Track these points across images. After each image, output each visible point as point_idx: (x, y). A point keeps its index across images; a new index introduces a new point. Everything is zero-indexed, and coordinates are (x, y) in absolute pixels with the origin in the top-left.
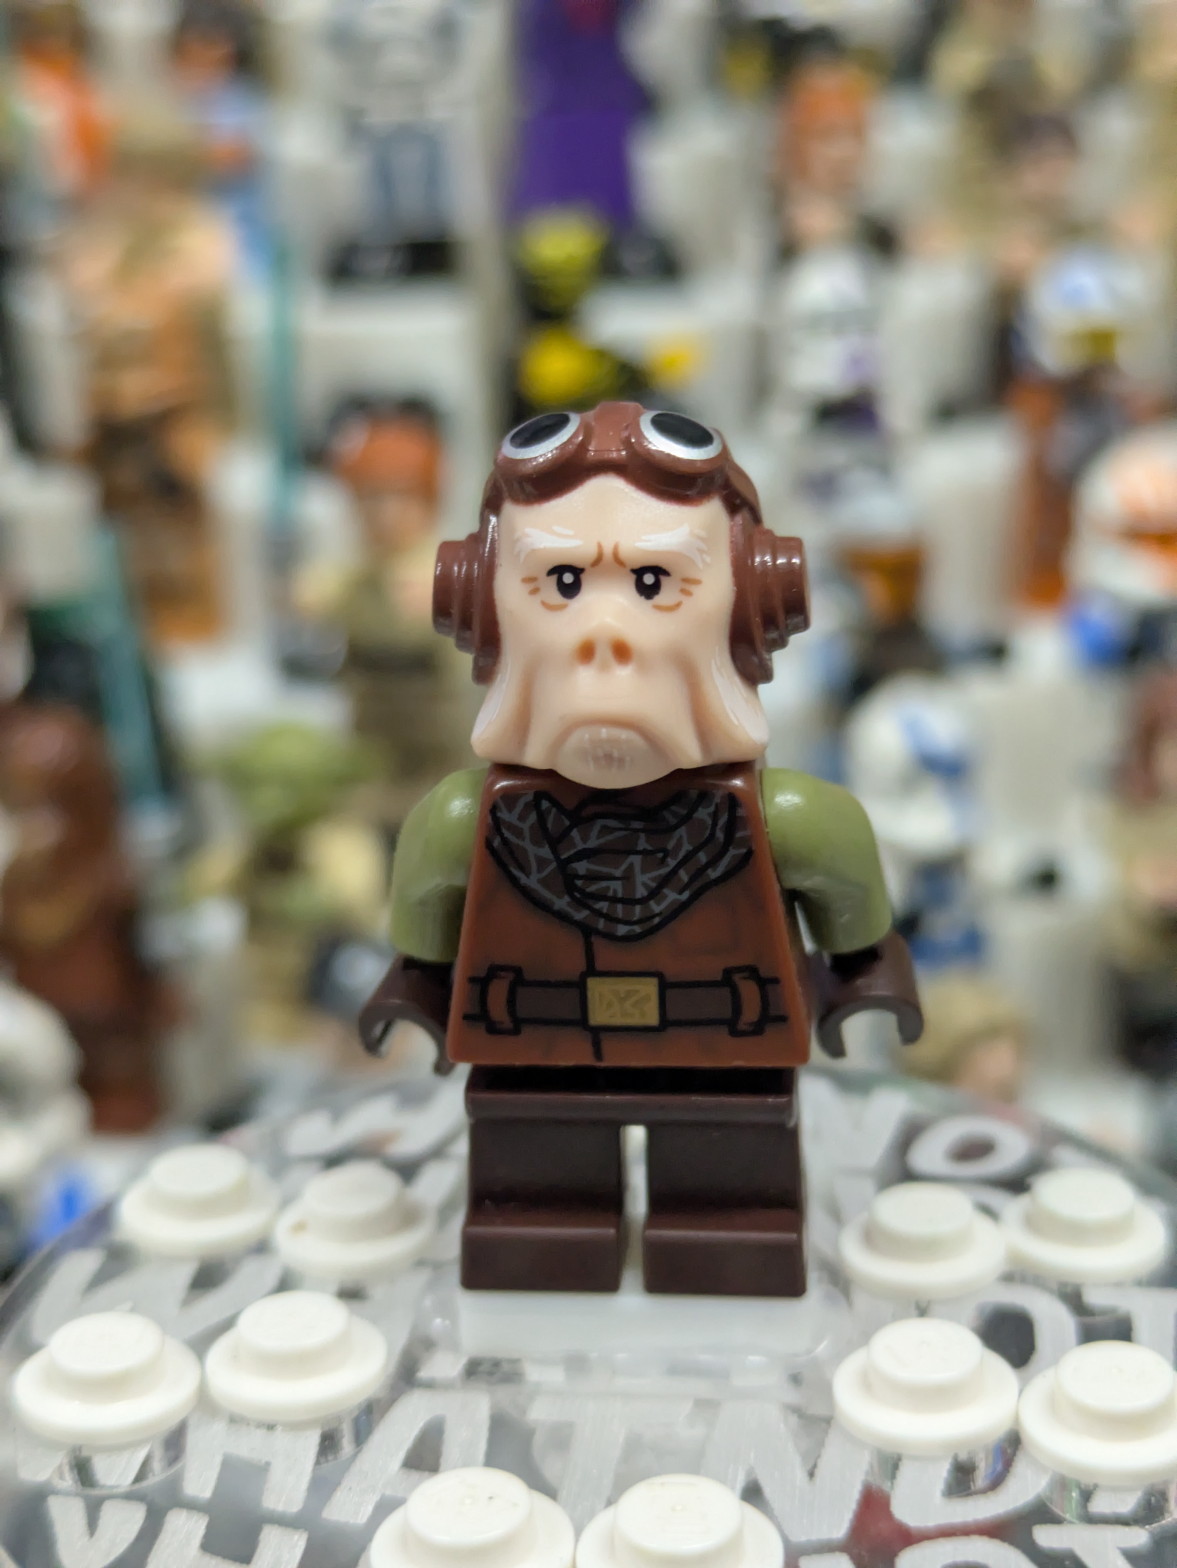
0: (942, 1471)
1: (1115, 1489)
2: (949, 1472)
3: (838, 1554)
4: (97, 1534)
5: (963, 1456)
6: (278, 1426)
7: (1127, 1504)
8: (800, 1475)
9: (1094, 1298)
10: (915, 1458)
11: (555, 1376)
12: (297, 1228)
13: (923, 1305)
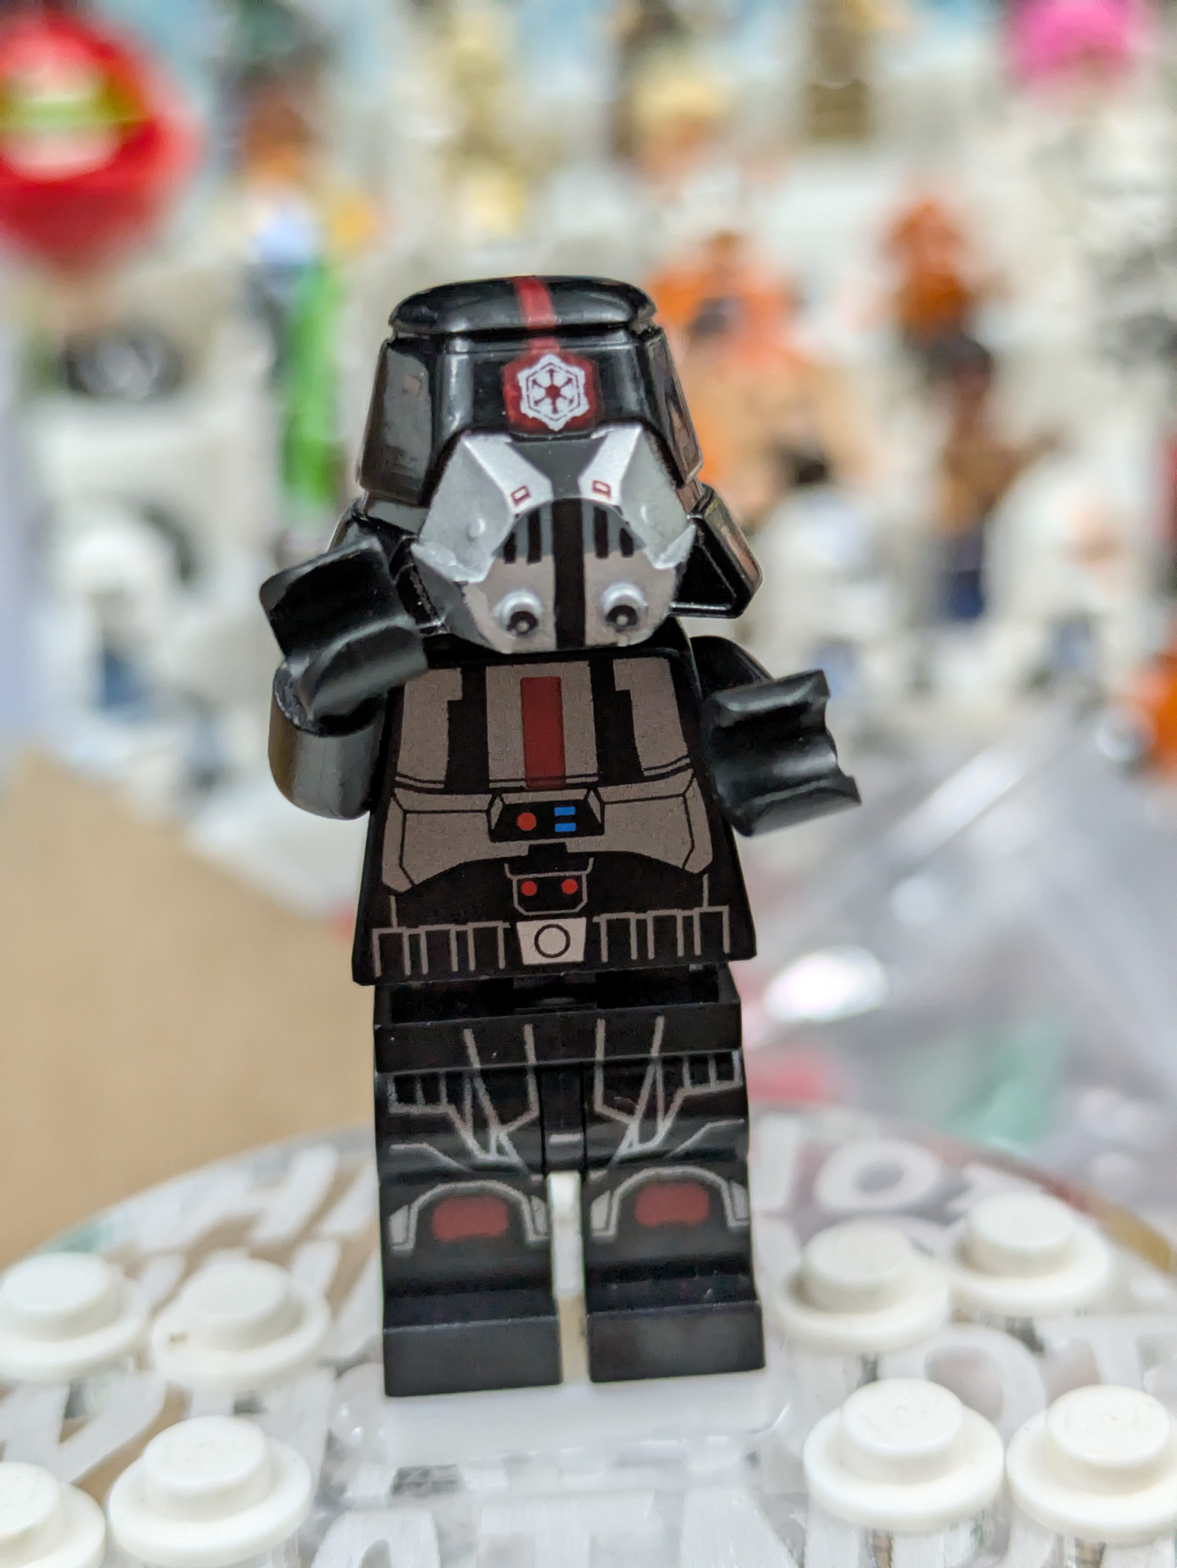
8: (787, 1565)
10: (909, 1535)
11: (494, 1482)
12: (176, 1339)
13: (871, 1358)
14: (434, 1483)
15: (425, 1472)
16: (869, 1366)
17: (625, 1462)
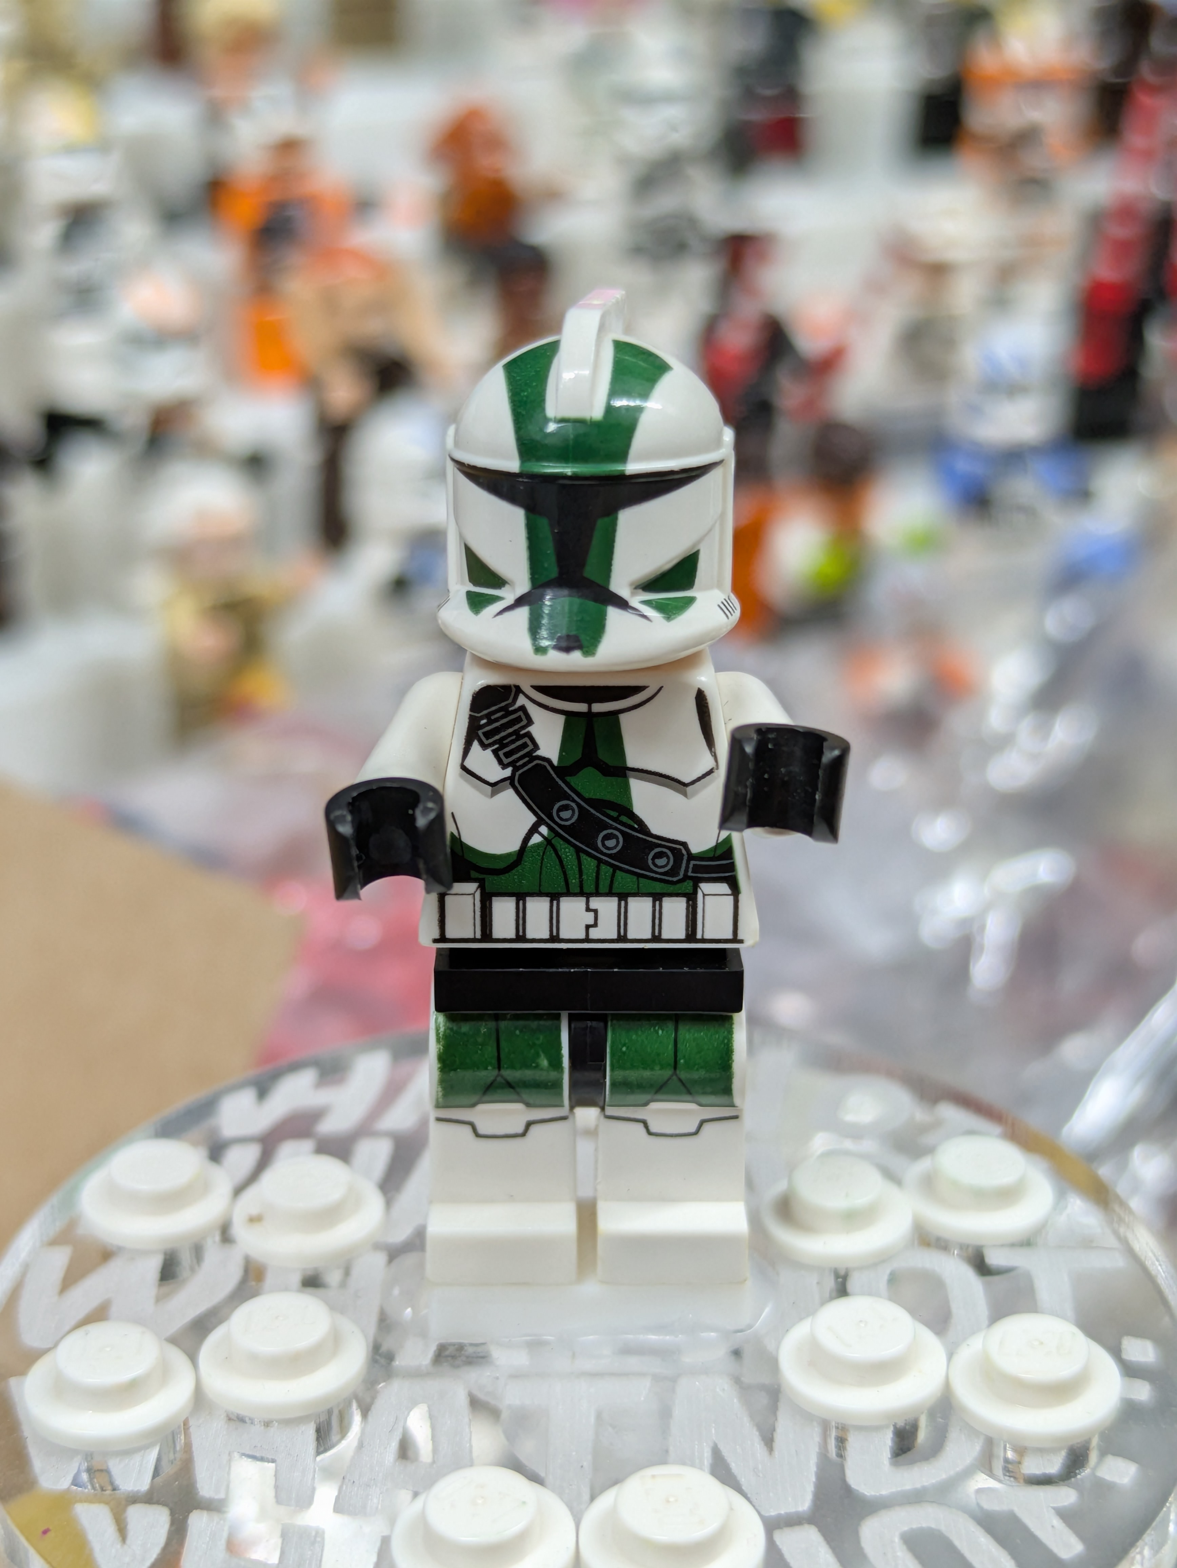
0: (887, 1439)
1: (1041, 1451)
2: (892, 1439)
3: (806, 1526)
4: (128, 1541)
5: (901, 1423)
6: (275, 1422)
7: (1054, 1465)
8: (758, 1447)
9: (994, 1259)
10: (861, 1428)
11: (520, 1359)
12: (254, 1220)
13: (842, 1273)
14: (468, 1357)
15: (461, 1347)
16: (840, 1280)
17: (627, 1350)
